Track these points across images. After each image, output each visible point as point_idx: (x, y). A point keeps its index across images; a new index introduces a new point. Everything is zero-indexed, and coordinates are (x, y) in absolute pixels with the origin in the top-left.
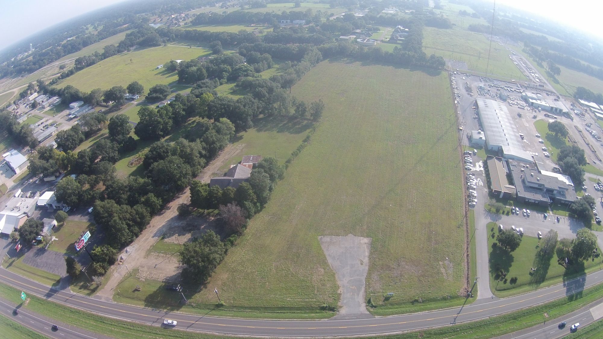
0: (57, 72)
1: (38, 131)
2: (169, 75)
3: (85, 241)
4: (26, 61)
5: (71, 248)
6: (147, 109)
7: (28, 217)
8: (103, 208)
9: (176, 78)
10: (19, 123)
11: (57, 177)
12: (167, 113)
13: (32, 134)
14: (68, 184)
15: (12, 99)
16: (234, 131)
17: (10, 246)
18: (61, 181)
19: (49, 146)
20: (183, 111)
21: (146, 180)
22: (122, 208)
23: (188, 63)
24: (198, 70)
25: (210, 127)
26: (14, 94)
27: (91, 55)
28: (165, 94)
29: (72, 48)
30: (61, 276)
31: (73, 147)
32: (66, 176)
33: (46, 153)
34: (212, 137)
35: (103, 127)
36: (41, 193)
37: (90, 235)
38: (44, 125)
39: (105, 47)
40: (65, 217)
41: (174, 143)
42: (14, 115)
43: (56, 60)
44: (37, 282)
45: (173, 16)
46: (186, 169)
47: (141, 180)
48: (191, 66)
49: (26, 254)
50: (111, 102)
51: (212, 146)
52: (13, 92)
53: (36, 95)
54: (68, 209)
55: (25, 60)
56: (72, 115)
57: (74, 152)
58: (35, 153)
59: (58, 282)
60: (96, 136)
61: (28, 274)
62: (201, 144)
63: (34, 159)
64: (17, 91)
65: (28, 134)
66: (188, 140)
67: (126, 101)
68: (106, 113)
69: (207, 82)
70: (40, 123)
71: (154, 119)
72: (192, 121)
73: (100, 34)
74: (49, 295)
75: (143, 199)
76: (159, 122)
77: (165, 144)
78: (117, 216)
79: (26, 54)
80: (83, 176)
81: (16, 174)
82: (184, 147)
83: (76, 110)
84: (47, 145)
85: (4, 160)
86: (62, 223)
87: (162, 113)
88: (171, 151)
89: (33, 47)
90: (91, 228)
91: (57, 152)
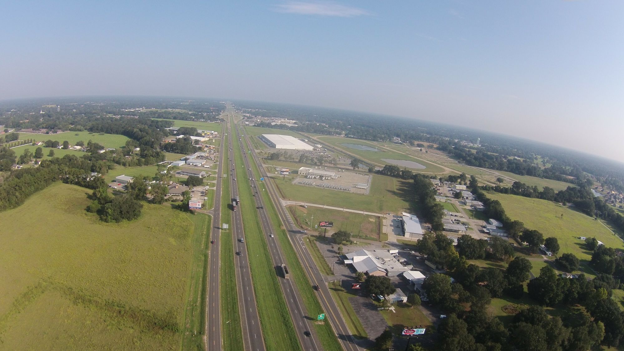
0: (493, 182)
1: (448, 219)
2: (586, 251)
3: (415, 333)
4: (469, 151)
5: (399, 328)
6: (551, 271)
7: (387, 275)
8: (453, 324)
9: (589, 258)
10: (435, 199)
11: (437, 268)
12: (564, 286)
13: (442, 218)
14: (442, 281)
15: (439, 175)
16: (601, 341)
17: (349, 279)
18: (439, 274)
19: (450, 239)
20: (577, 293)
21: (506, 331)
22: (468, 337)
23: (606, 249)
24: (611, 261)
25: (587, 323)
26: (443, 172)
27: (530, 186)
28: (573, 267)
29: (515, 168)
30: (368, 337)
31: (470, 256)
32: (446, 274)
33: (443, 242)
34: (582, 333)
35: (506, 260)
36: (414, 268)
37: (423, 333)
38: (456, 218)
39: (546, 187)
40: (417, 303)
41: (551, 317)
42: (434, 189)
43: (497, 169)
44: (344, 321)
45: (613, 192)
46: (543, 346)
47: (502, 328)
48: (607, 254)
49: (358, 296)
50: (525, 243)
51: (576, 342)
52: (444, 169)
53: (464, 187)
54: (425, 299)
55: (468, 149)
56: (487, 230)
57: (467, 261)
58: (434, 235)
59: (361, 338)
60: (495, 263)
61: (344, 309)
62: (570, 334)
63: (429, 238)
64: (448, 171)
65: (437, 215)
66: (563, 323)
67: (539, 251)
68: (516, 249)
69: (610, 279)
70: (454, 214)
71: (551, 284)
72: (578, 308)
73: (546, 171)
74: (342, 337)
75: (489, 344)
76: (553, 290)
77: (544, 313)
78: (458, 339)
79: (472, 145)
80: (460, 286)
81: (404, 236)
82: (556, 326)
83: (492, 228)
84: (449, 237)
85: (402, 217)
86: (410, 305)
87: (560, 283)
88: (544, 323)
89: (481, 142)
90: (430, 329)
91: (454, 249)
